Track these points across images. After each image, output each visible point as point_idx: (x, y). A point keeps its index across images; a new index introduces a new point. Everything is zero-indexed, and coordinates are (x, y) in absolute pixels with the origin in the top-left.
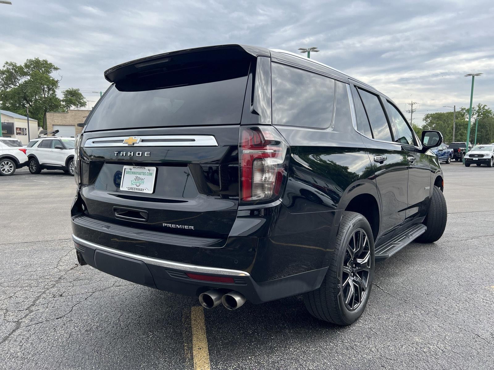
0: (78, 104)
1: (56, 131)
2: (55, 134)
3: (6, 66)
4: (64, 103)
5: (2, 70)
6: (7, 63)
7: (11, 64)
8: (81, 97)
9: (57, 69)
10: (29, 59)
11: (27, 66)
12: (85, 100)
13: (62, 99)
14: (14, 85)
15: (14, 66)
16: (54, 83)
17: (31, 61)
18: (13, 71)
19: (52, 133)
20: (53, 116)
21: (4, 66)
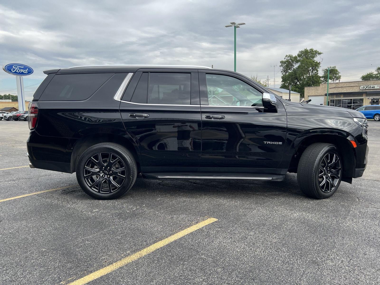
0: (334, 78)
1: (309, 100)
2: (308, 102)
3: (286, 58)
4: (323, 79)
5: (284, 61)
6: (287, 56)
7: (290, 56)
8: (337, 72)
9: (320, 54)
10: (300, 51)
11: (299, 56)
12: (340, 74)
13: (321, 76)
14: (291, 70)
15: (291, 57)
16: (317, 65)
17: (301, 52)
18: (290, 61)
19: (306, 102)
20: (309, 89)
21: (285, 58)
